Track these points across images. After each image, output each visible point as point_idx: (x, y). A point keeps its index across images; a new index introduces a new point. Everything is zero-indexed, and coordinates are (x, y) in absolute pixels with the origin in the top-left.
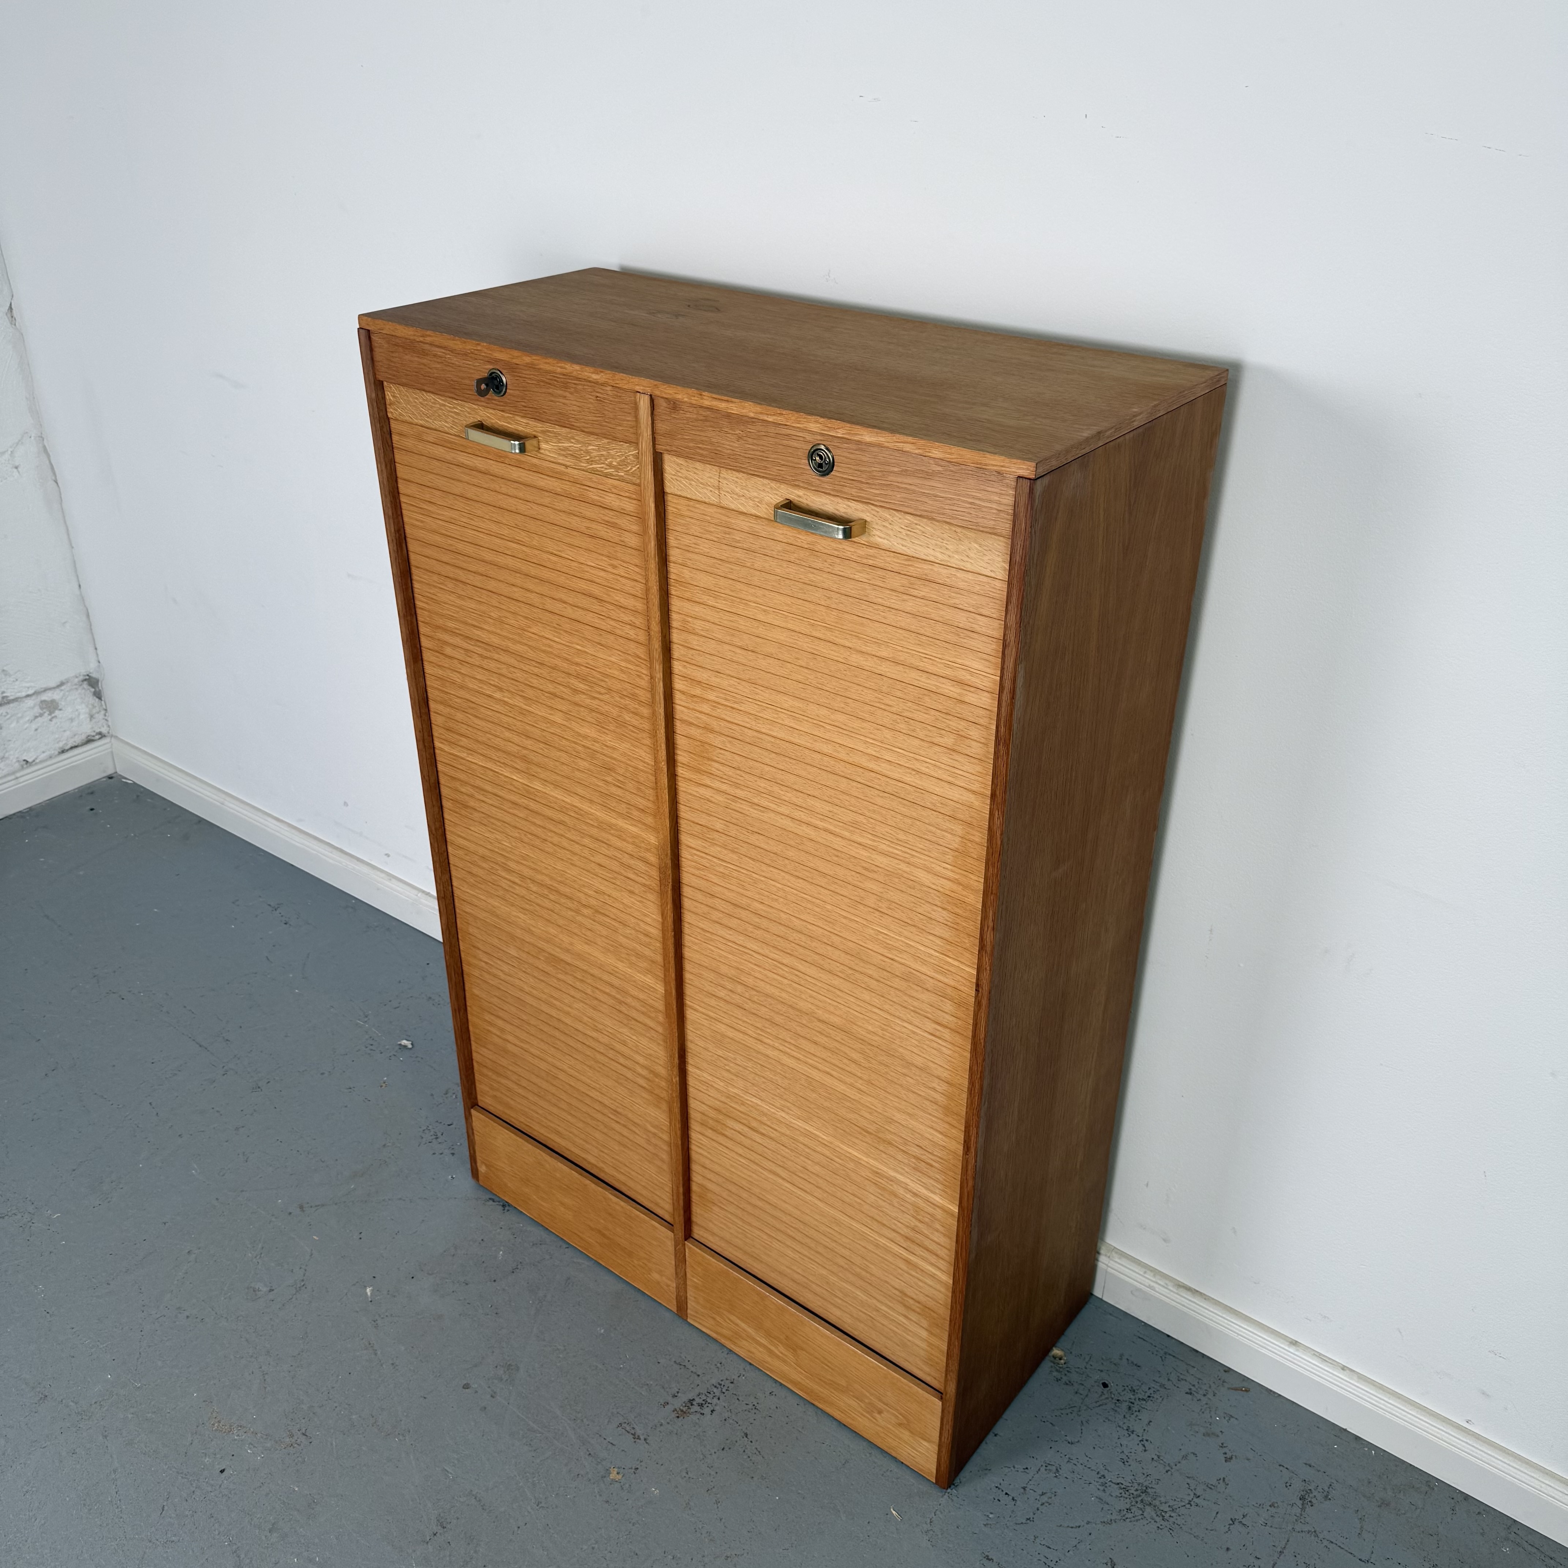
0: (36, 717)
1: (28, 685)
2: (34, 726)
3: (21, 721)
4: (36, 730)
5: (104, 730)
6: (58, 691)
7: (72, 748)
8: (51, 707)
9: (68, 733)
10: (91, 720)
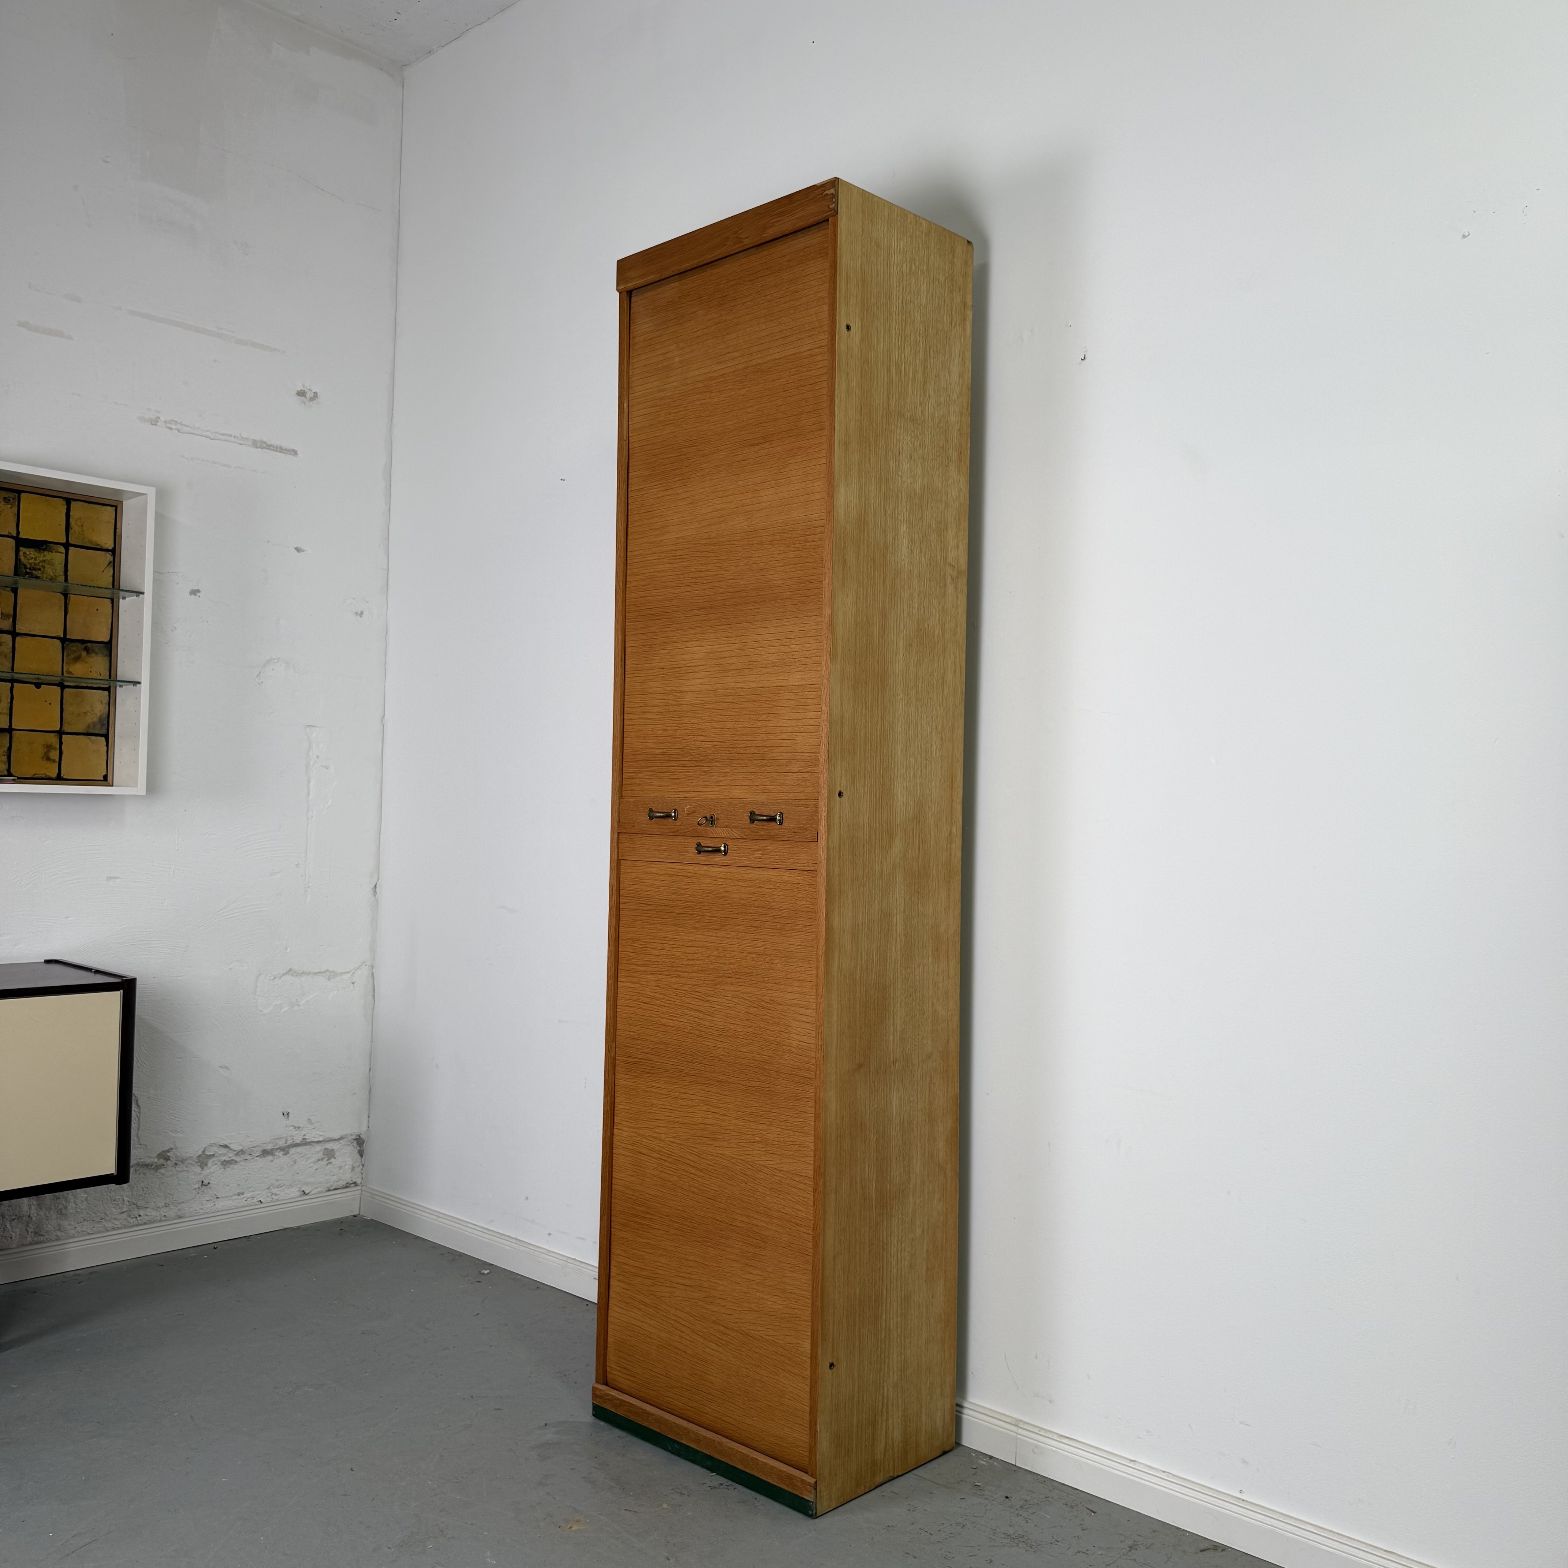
0: (319, 1160)
1: (320, 1133)
2: (316, 1167)
3: (309, 1162)
4: (316, 1169)
5: (359, 1181)
6: (337, 1143)
7: (335, 1189)
8: (330, 1155)
9: (335, 1177)
10: (352, 1171)
